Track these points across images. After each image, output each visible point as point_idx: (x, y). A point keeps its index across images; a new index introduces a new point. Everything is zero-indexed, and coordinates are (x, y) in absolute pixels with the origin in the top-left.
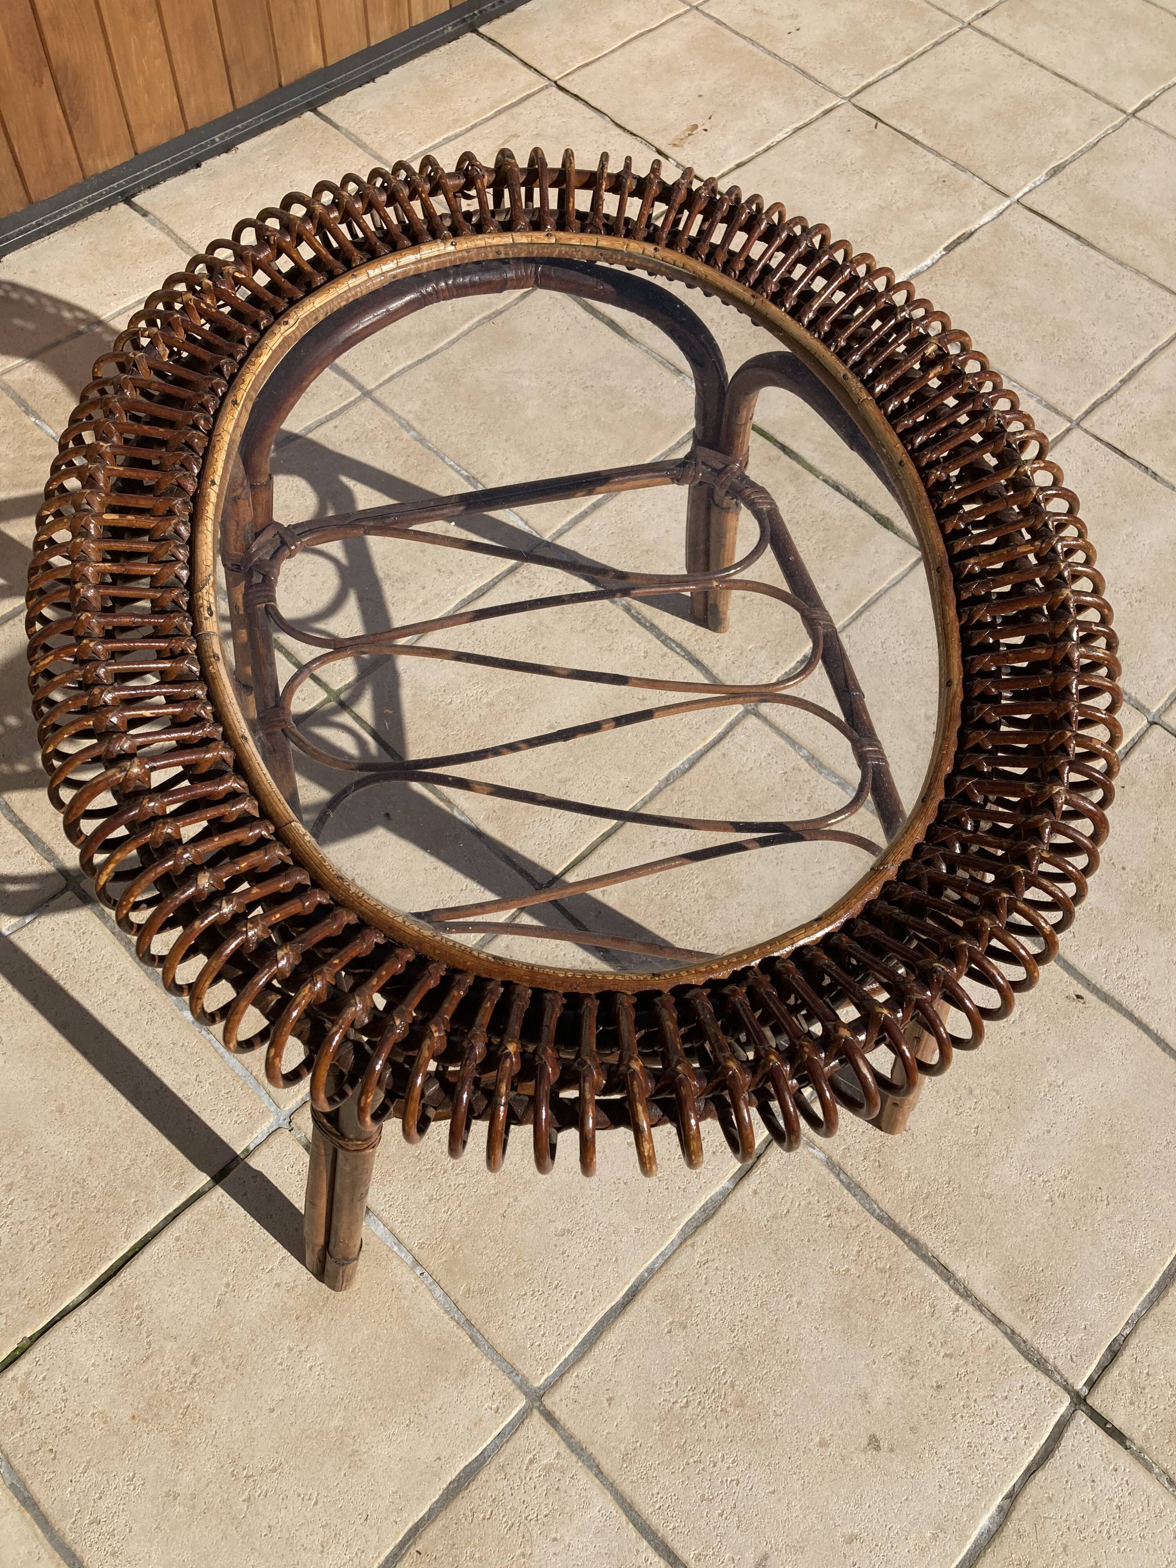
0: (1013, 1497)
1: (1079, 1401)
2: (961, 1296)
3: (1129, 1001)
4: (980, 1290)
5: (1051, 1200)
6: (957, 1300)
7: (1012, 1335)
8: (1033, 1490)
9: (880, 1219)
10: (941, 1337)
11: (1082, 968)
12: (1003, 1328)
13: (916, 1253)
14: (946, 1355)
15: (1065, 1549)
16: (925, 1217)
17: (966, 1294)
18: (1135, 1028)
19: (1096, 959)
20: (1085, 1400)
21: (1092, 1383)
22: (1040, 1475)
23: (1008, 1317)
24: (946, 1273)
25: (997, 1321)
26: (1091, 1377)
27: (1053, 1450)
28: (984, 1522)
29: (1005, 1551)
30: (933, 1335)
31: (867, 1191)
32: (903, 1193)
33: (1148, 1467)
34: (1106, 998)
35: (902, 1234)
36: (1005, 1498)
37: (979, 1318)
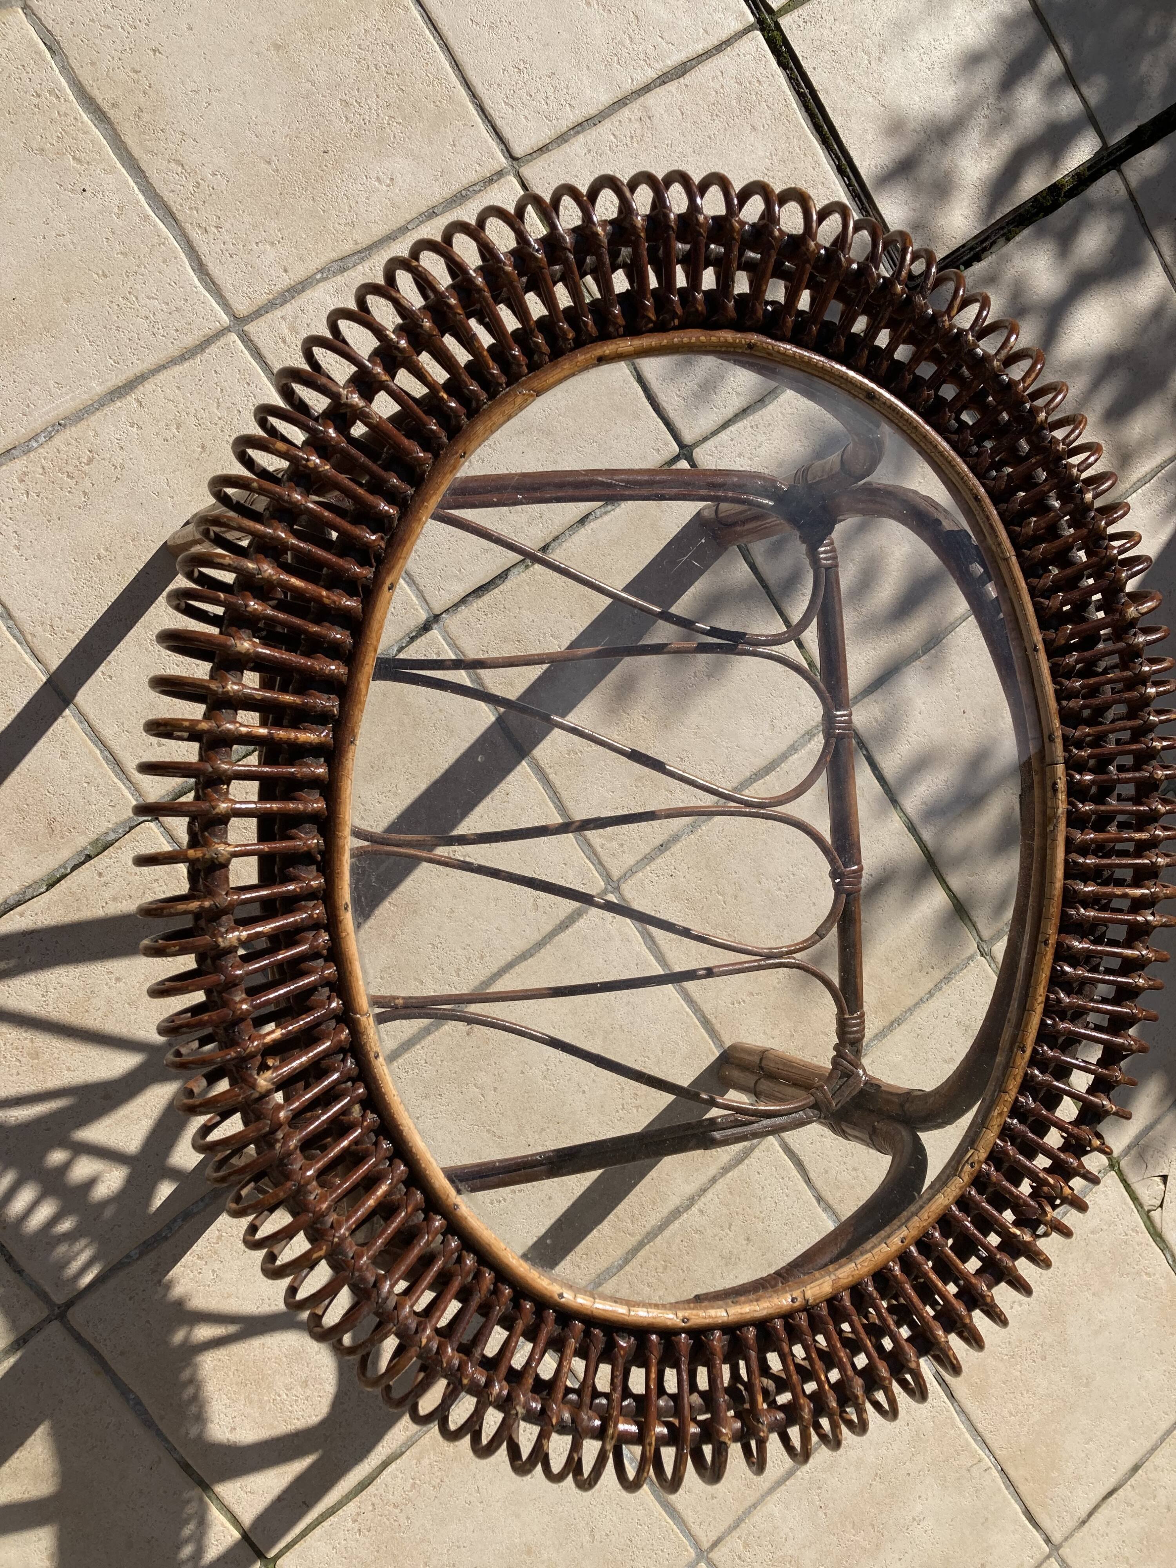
0: (820, 1199)
2: (692, 1205)
5: (637, 1107)
6: (694, 1209)
8: (818, 1183)
9: (627, 1262)
10: (718, 1229)
13: (655, 1236)
14: (729, 1228)
16: (633, 1222)
17: (692, 1201)
22: (812, 1175)
24: (676, 1214)
25: (714, 1180)
27: (799, 1160)
30: (715, 1236)
32: (611, 1238)
35: (641, 1245)
36: (819, 1204)
37: (710, 1194)
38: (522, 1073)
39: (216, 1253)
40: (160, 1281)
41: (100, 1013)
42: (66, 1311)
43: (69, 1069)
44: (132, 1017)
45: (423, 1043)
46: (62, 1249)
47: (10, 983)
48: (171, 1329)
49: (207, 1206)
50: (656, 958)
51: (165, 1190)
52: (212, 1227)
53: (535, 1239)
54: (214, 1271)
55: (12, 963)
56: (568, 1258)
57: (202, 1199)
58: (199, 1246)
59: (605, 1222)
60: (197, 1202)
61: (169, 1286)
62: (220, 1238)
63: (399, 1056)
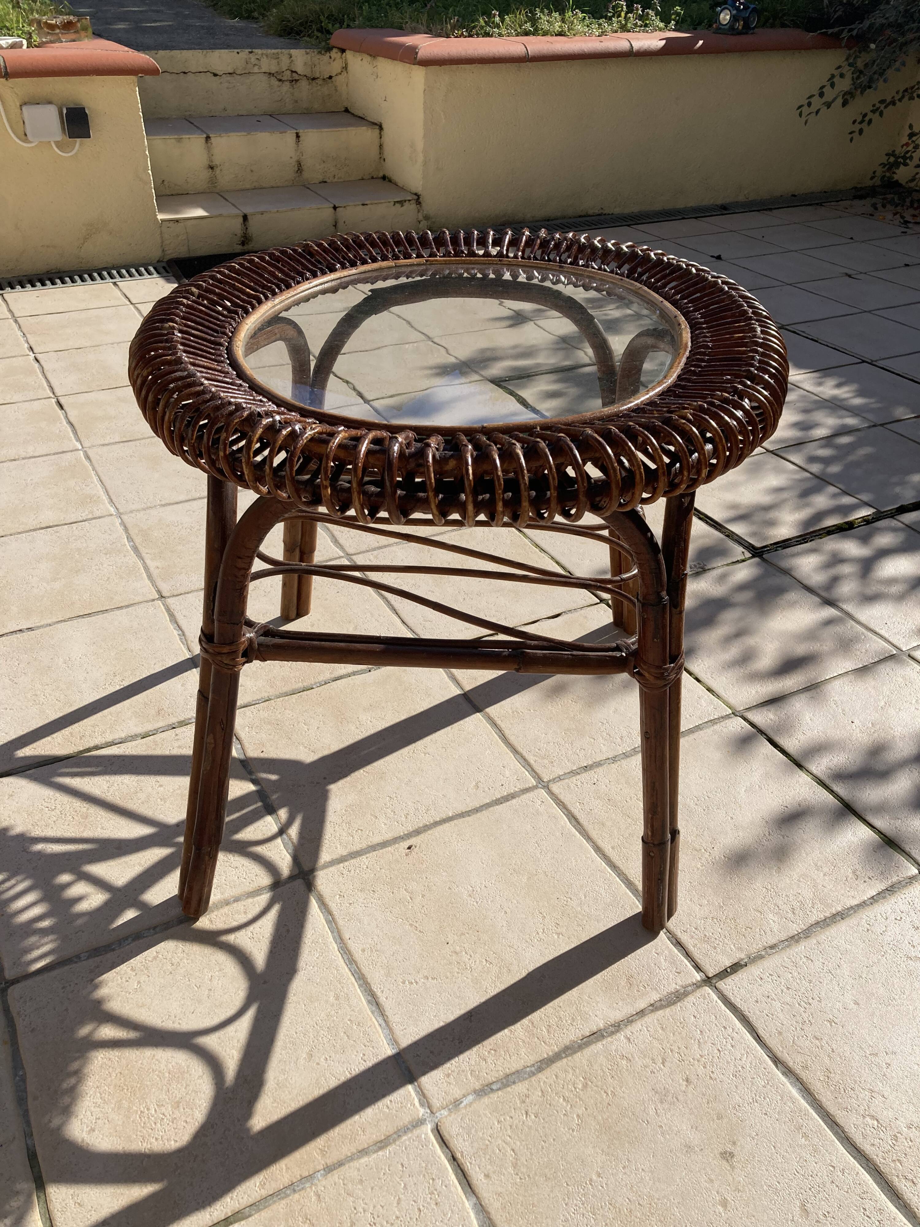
0: (777, 1061)
1: (708, 981)
2: (618, 1031)
3: (428, 819)
4: (617, 1015)
5: (558, 934)
6: (621, 1036)
7: (654, 1007)
8: (772, 1043)
9: (540, 1070)
10: (648, 1061)
11: (389, 836)
12: (647, 1012)
13: (575, 1052)
15: (818, 1039)
16: (548, 1032)
17: (617, 1027)
18: (447, 825)
19: (385, 824)
20: (709, 978)
21: (698, 967)
22: (761, 1032)
23: (642, 1004)
24: (597, 1036)
25: (642, 1013)
26: (693, 966)
27: (743, 1015)
28: (795, 1092)
29: (819, 1084)
30: (646, 1067)
31: (513, 1070)
32: (524, 1041)
33: (761, 957)
34: (417, 832)
35: (556, 1057)
36: (777, 1067)
37: (638, 1025)
39: (147, 969)
40: (92, 980)
41: (140, 801)
42: (8, 987)
43: (102, 828)
44: (159, 807)
45: (368, 855)
46: (33, 939)
47: (92, 778)
48: (82, 1023)
49: (156, 933)
50: (580, 833)
51: (130, 914)
52: (154, 949)
53: (442, 1024)
54: (139, 982)
55: (99, 769)
56: (475, 1049)
57: (154, 928)
58: (136, 961)
59: (518, 1025)
60: (149, 929)
61: (97, 987)
62: (155, 958)
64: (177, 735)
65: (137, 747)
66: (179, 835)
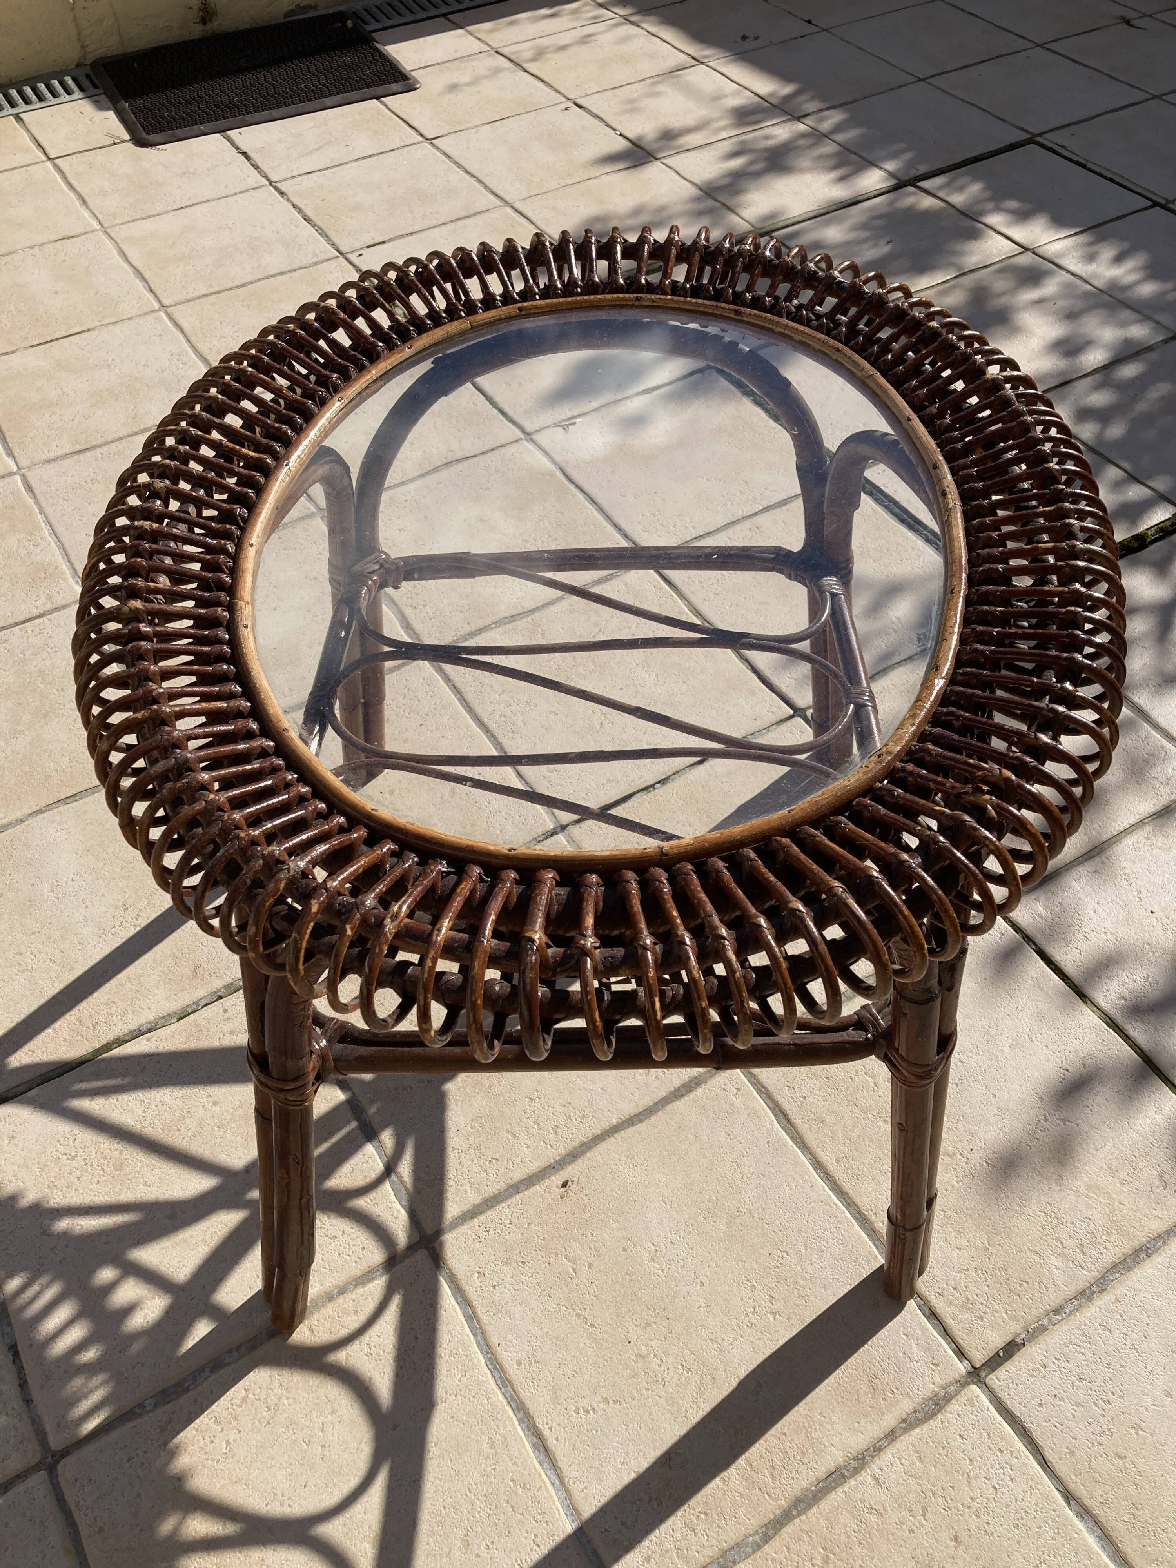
0: (1069, 1496)
1: (976, 1374)
2: (862, 1467)
3: (583, 1134)
4: (859, 1441)
5: (774, 1314)
6: (865, 1476)
7: (909, 1423)
8: (1062, 1468)
9: (766, 1539)
10: (905, 1514)
11: (534, 1166)
12: (899, 1431)
13: (809, 1507)
14: (924, 1515)
15: (1120, 1458)
16: (773, 1477)
17: (861, 1461)
18: (611, 1140)
19: (528, 1147)
20: (975, 1369)
21: (960, 1353)
22: (1048, 1454)
23: (890, 1421)
24: (836, 1477)
25: (892, 1436)
26: (953, 1351)
27: (1024, 1428)
28: (1092, 1541)
29: (1122, 1527)
30: (902, 1523)
31: (732, 1543)
32: (741, 1496)
33: (1043, 1329)
34: (573, 1156)
35: (787, 1516)
36: (1069, 1505)
37: (887, 1457)
38: (624, 1250)
39: (236, 1419)
40: (166, 1444)
41: (190, 1133)
42: (58, 1462)
43: (145, 1184)
44: (218, 1141)
45: (509, 1202)
46: (78, 1382)
47: (120, 1097)
48: (161, 1515)
49: (241, 1357)
50: (792, 1138)
51: (202, 1329)
52: (241, 1384)
53: (633, 1476)
54: (228, 1443)
55: (127, 1080)
56: (679, 1513)
57: (238, 1349)
58: (220, 1407)
59: (733, 1469)
60: (230, 1351)
61: (173, 1454)
62: (245, 1399)
63: (481, 1213)
64: (225, 1011)
65: (173, 1036)
66: (250, 1188)
